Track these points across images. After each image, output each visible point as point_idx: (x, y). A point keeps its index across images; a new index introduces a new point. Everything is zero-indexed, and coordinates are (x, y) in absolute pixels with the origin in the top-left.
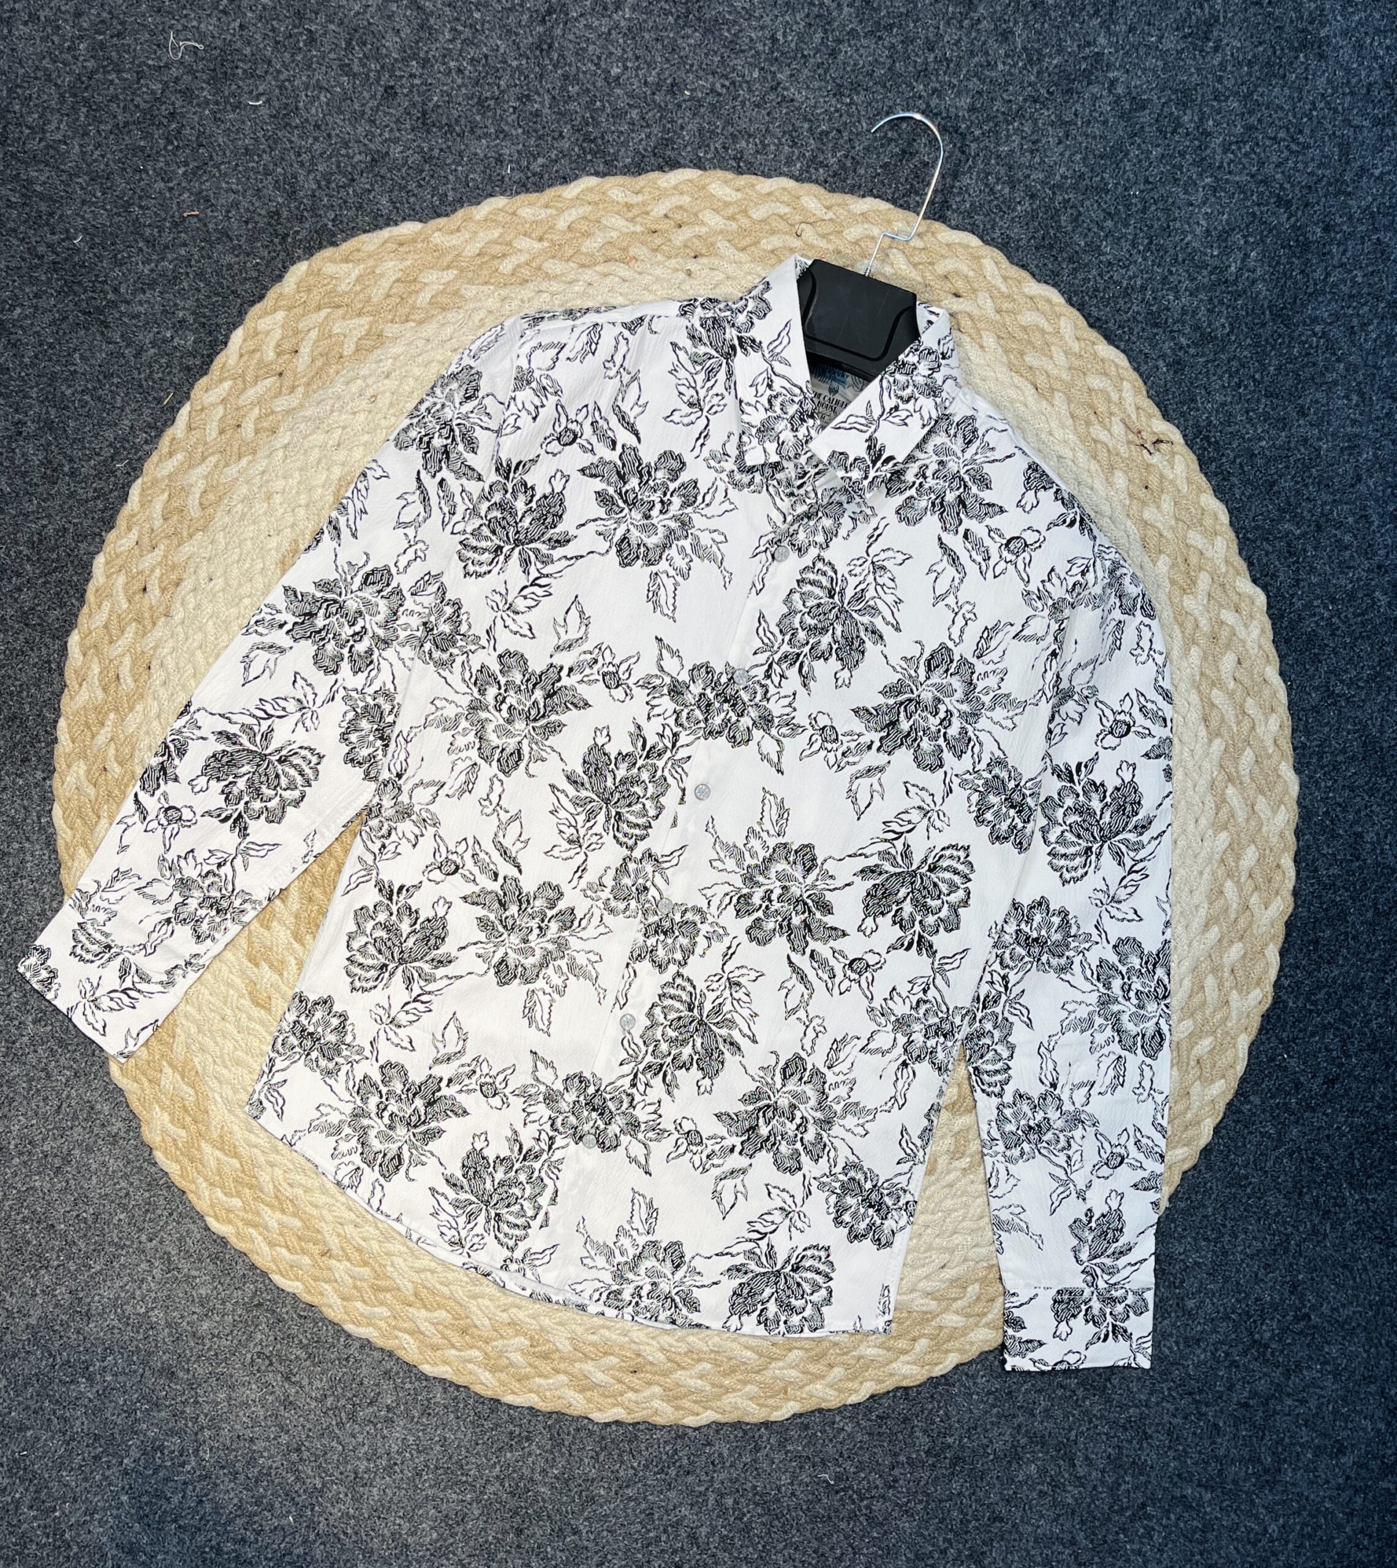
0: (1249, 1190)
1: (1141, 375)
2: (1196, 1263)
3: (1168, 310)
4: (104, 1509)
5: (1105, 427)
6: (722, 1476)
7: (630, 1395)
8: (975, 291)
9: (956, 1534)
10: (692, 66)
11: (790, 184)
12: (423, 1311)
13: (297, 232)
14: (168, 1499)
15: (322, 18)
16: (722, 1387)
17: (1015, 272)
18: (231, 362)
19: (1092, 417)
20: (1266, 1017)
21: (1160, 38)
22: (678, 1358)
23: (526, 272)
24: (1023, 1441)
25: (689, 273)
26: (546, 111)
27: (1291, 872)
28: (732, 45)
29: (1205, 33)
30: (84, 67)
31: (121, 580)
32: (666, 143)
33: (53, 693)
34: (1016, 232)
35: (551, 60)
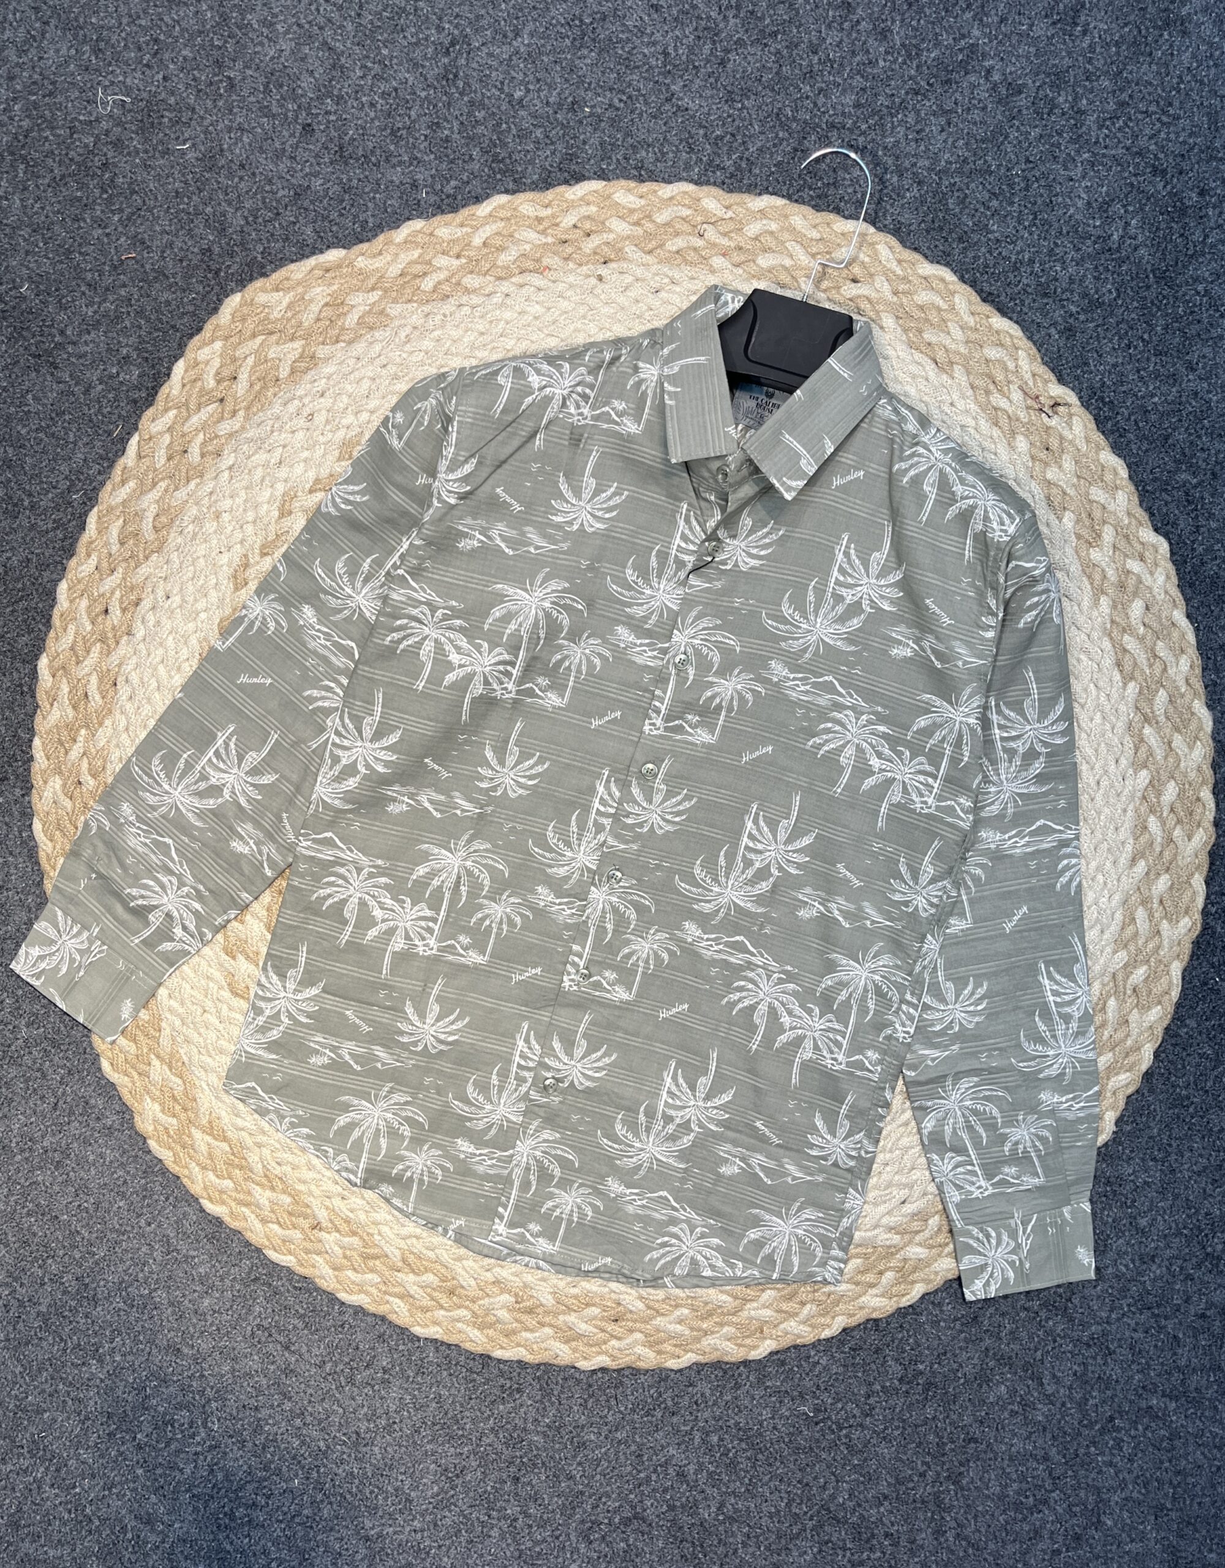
0: (1191, 1110)
1: (1035, 343)
2: (1145, 1182)
3: (1057, 280)
4: (120, 1483)
5: (1004, 395)
6: (706, 1415)
7: (614, 1342)
8: (872, 275)
9: (934, 1457)
10: (590, 84)
11: (690, 187)
12: (411, 1276)
13: (229, 267)
14: (181, 1471)
15: (239, 65)
16: (699, 1330)
17: (908, 255)
18: (175, 392)
19: (992, 387)
20: (1197, 943)
21: (1031, 26)
22: (657, 1306)
23: (446, 288)
24: (992, 1364)
25: (600, 278)
26: (456, 136)
27: (1211, 804)
28: (626, 62)
29: (1073, 18)
30: (20, 127)
31: (84, 603)
32: (571, 157)
33: (26, 714)
34: (906, 217)
35: (457, 88)
